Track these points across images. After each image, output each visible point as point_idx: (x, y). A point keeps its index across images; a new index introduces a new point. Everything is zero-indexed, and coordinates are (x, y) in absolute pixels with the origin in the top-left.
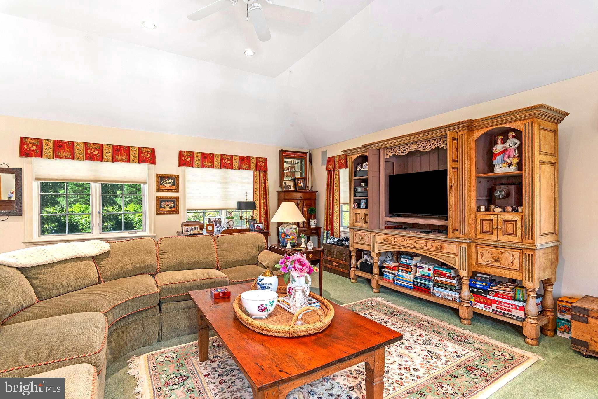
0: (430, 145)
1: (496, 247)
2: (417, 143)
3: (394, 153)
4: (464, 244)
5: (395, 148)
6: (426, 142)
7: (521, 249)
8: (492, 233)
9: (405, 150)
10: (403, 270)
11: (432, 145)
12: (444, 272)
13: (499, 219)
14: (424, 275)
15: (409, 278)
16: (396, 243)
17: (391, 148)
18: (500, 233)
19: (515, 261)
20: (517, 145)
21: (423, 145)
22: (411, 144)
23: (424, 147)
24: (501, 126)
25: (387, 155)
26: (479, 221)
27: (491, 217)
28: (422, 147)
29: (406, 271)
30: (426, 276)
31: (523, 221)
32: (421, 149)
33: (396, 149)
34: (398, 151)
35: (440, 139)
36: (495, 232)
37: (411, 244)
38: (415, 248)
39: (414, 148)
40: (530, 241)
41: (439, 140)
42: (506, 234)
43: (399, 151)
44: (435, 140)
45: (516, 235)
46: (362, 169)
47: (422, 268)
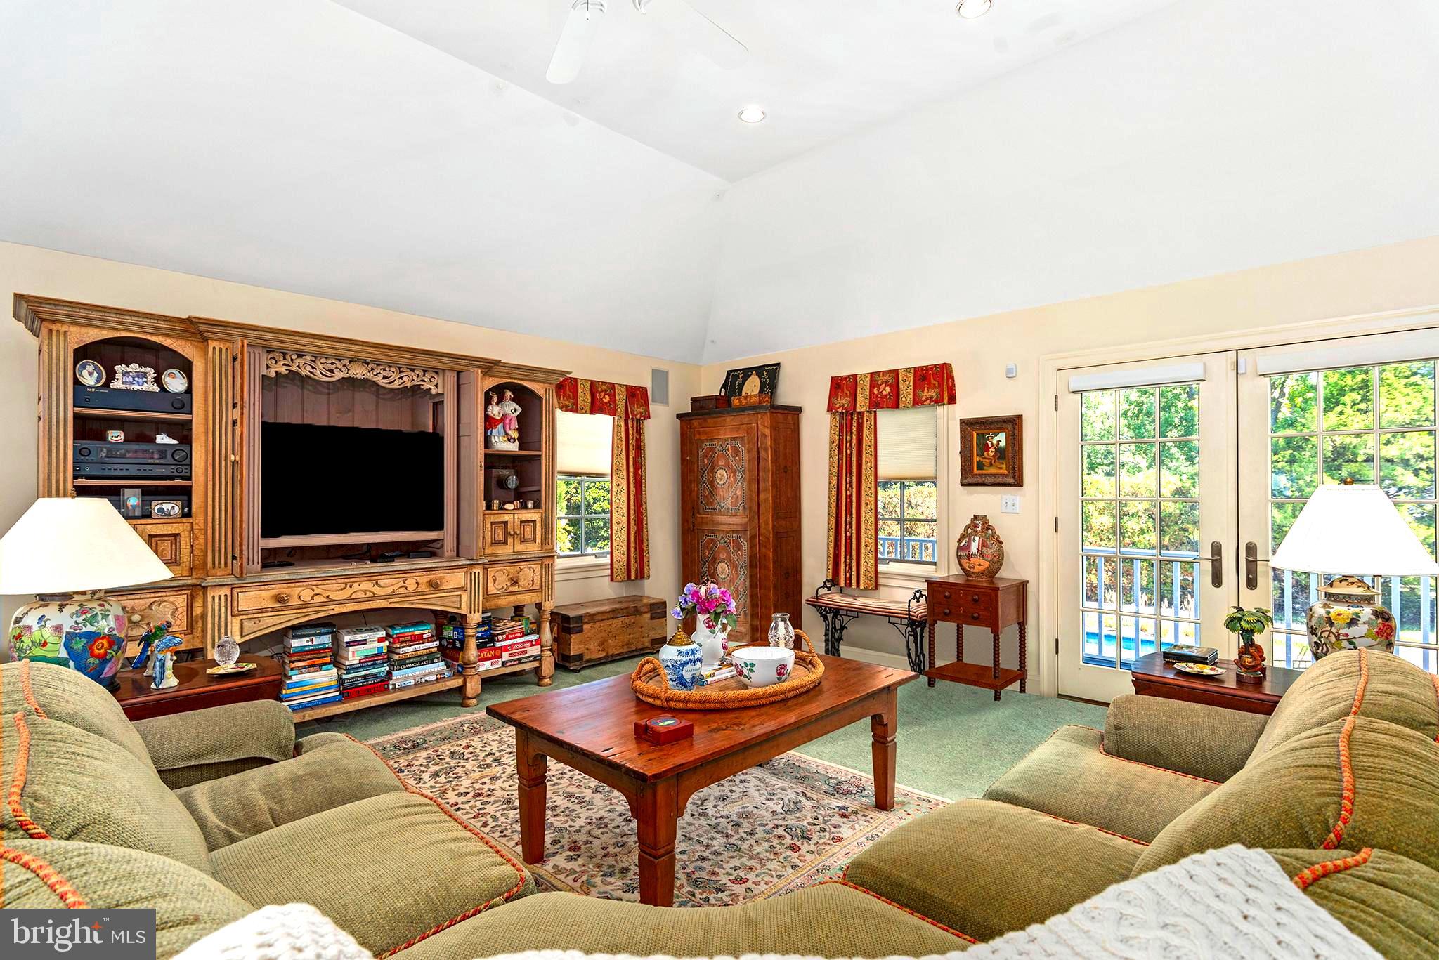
0: (401, 378)
1: (511, 562)
2: (368, 364)
3: (295, 368)
4: (477, 566)
5: (300, 356)
6: (393, 369)
7: (540, 559)
8: (506, 542)
9: (332, 371)
10: (304, 667)
11: (405, 379)
12: (417, 633)
13: (516, 520)
14: (367, 657)
15: (325, 679)
16: (317, 599)
17: (285, 354)
18: (517, 541)
19: (535, 578)
20: (518, 413)
21: (384, 373)
22: (350, 362)
23: (385, 377)
24: (519, 382)
25: (268, 367)
26: (488, 526)
27: (507, 518)
28: (381, 376)
29: (315, 666)
30: (372, 656)
31: (544, 520)
32: (379, 379)
33: (302, 361)
34: (309, 368)
35: (425, 372)
36: (510, 540)
37: (365, 592)
38: (376, 597)
39: (359, 372)
40: (550, 546)
41: (422, 374)
42: (524, 541)
43: (313, 368)
44: (413, 370)
45: (534, 540)
46: (117, 385)
47: (363, 642)
